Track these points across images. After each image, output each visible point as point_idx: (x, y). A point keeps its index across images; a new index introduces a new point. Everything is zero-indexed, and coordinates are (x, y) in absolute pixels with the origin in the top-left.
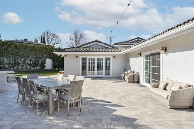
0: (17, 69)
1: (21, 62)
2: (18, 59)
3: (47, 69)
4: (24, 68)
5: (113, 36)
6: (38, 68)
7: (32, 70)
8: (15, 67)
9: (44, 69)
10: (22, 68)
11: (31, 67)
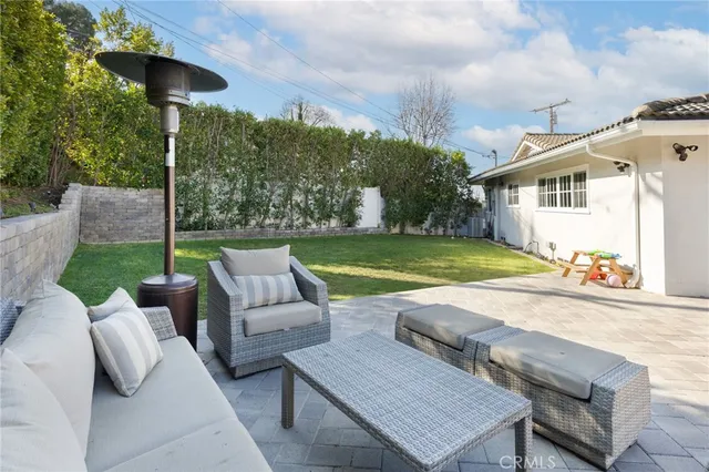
0: (258, 229)
1: (276, 200)
2: (262, 186)
3: (367, 230)
4: (284, 224)
5: (567, 102)
6: (334, 223)
7: (313, 233)
8: (253, 222)
9: (356, 231)
10: (277, 227)
11: (309, 220)
